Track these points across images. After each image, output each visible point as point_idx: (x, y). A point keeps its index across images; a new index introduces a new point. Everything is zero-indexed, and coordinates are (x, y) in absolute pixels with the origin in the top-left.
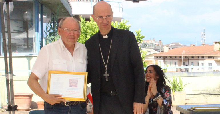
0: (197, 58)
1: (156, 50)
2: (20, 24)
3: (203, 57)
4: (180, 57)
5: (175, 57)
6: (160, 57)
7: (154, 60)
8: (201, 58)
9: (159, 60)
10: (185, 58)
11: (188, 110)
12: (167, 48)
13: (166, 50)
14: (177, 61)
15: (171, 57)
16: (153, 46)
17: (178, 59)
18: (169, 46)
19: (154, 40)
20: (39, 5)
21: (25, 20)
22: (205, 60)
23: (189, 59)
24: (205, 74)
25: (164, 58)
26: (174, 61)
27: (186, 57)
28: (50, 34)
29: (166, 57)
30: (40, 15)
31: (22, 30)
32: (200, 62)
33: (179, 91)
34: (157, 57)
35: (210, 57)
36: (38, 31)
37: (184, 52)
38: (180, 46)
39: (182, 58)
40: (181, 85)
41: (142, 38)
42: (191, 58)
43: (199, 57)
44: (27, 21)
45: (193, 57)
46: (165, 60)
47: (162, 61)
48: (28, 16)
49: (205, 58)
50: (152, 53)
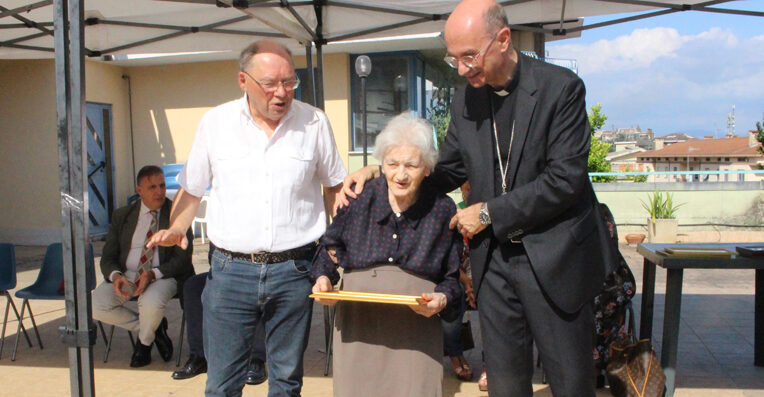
0: (716, 161)
1: (640, 146)
2: (389, 98)
3: (727, 159)
4: (685, 159)
5: (676, 159)
6: (648, 159)
7: (637, 165)
8: (723, 160)
9: (645, 165)
10: (692, 160)
11: (658, 253)
12: (662, 142)
13: (659, 145)
14: (678, 166)
15: (667, 159)
16: (635, 139)
17: (680, 163)
18: (665, 139)
19: (639, 129)
20: (419, 63)
21: (397, 90)
22: (730, 164)
23: (700, 163)
24: (720, 187)
25: (655, 160)
26: (672, 166)
27: (695, 158)
28: (438, 114)
29: (659, 159)
30: (419, 79)
31: (391, 107)
32: (722, 167)
33: (665, 217)
34: (642, 159)
35: (741, 160)
36: (415, 109)
37: (691, 149)
38: (686, 139)
39: (688, 161)
40: (670, 205)
41: (602, 121)
42: (704, 161)
43: (719, 159)
44: (400, 92)
45: (708, 159)
46: (657, 165)
47: (651, 166)
48: (401, 82)
49: (731, 161)
50: (633, 151)
